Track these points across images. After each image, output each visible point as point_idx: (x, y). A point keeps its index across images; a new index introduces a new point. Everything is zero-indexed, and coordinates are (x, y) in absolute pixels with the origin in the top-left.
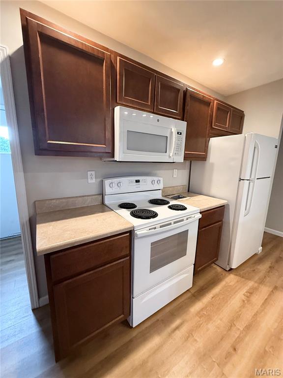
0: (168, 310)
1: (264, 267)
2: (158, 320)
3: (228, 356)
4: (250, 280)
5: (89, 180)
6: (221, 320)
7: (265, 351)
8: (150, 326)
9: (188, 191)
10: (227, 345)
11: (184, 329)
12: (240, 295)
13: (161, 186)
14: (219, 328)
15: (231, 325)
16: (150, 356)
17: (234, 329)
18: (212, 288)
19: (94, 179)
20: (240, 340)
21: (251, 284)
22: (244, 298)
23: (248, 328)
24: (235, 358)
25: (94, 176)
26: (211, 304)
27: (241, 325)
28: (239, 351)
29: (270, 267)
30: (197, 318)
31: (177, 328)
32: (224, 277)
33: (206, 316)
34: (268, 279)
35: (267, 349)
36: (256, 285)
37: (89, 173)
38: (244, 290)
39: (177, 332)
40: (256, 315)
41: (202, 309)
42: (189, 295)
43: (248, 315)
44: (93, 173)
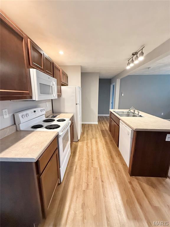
0: (69, 166)
1: (85, 135)
2: (68, 172)
3: (92, 163)
4: (84, 141)
5: (4, 116)
6: (85, 156)
7: (98, 155)
8: (67, 177)
9: (53, 113)
10: (90, 161)
11: (78, 167)
12: (85, 147)
13: (44, 112)
14: (86, 159)
15: (88, 155)
16: (74, 184)
17: (89, 156)
18: (77, 150)
19: (8, 115)
20: (92, 157)
21: (85, 142)
22: (86, 147)
23: (92, 153)
24: (94, 162)
25: (7, 113)
26: (80, 154)
27: (90, 154)
28: (94, 160)
29: (87, 134)
30: (79, 161)
31: (76, 169)
32: (78, 144)
33: (81, 159)
34: (88, 138)
35: (98, 154)
36: (87, 141)
37: (4, 111)
38: (85, 145)
39: (77, 170)
40: (91, 149)
41: (79, 158)
42: (71, 157)
43: (90, 150)
44: (6, 110)
